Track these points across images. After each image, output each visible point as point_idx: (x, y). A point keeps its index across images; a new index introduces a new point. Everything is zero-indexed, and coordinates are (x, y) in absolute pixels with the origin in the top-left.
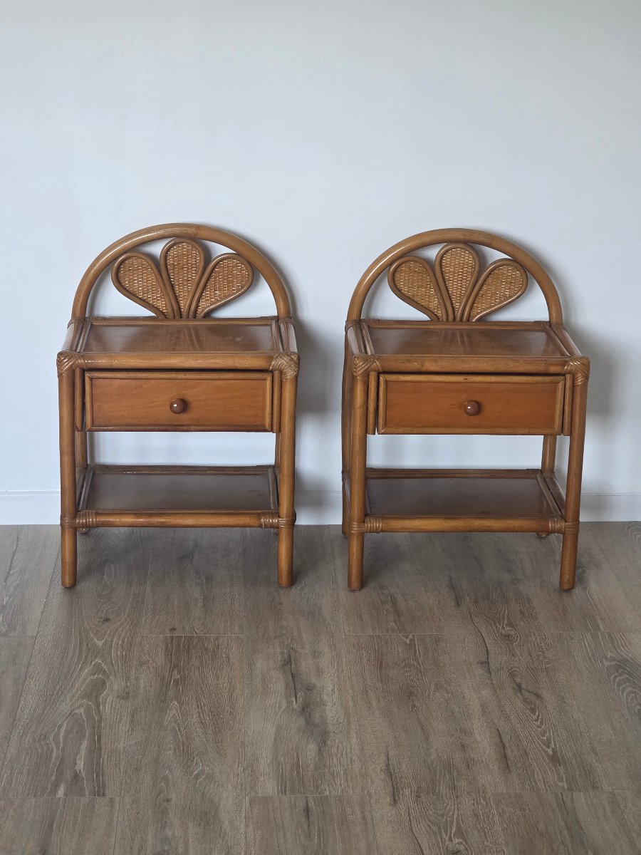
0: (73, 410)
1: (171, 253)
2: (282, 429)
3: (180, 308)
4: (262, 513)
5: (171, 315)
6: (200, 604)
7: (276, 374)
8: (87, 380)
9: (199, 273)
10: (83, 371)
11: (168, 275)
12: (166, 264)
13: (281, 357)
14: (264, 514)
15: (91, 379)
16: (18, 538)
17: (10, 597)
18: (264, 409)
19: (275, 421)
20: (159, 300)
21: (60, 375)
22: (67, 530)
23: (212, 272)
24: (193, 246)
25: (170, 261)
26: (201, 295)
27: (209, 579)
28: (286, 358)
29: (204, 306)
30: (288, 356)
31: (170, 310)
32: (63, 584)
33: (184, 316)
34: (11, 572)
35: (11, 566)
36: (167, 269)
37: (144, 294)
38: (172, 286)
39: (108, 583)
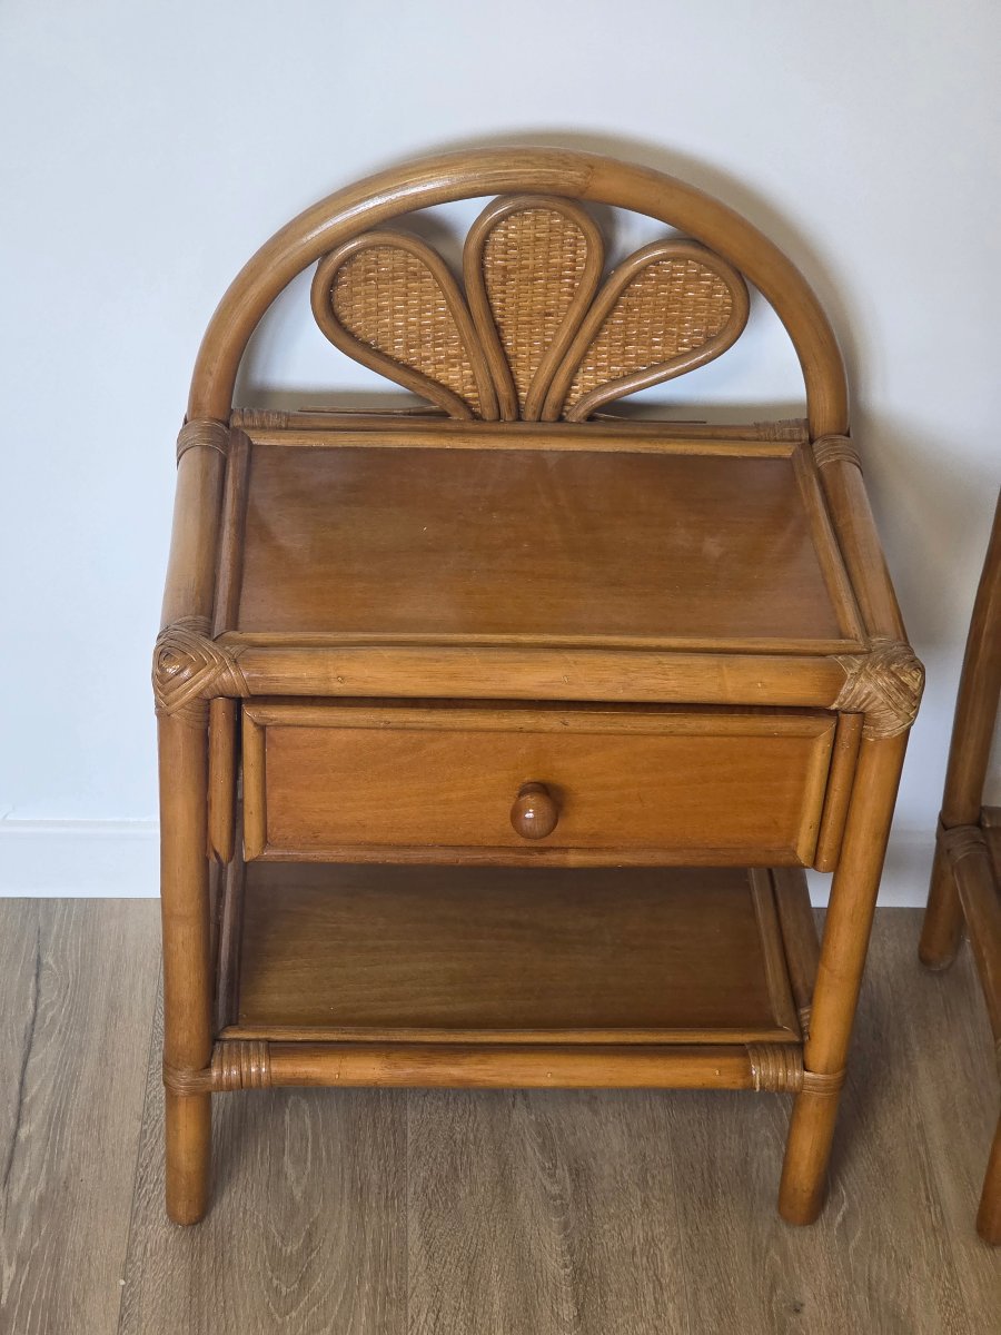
0: (205, 806)
1: (498, 237)
2: (846, 860)
3: (515, 389)
4: (754, 1045)
5: (488, 413)
6: (567, 1311)
7: (849, 723)
8: (249, 731)
9: (584, 296)
10: (237, 704)
11: (487, 298)
12: (482, 268)
13: (868, 676)
14: (757, 1047)
15: (262, 728)
16: (39, 961)
17: (21, 1263)
18: (796, 808)
19: (828, 843)
20: (453, 365)
21: (163, 716)
22: (182, 1102)
23: (622, 292)
24: (567, 217)
25: (494, 260)
26: (585, 355)
27: (580, 1173)
28: (884, 681)
29: (591, 387)
30: (893, 674)
31: (486, 395)
32: (172, 1215)
33: (529, 414)
34: (23, 1133)
35: (21, 1102)
36: (483, 280)
37: (409, 347)
38: (497, 330)
39: (298, 1195)
